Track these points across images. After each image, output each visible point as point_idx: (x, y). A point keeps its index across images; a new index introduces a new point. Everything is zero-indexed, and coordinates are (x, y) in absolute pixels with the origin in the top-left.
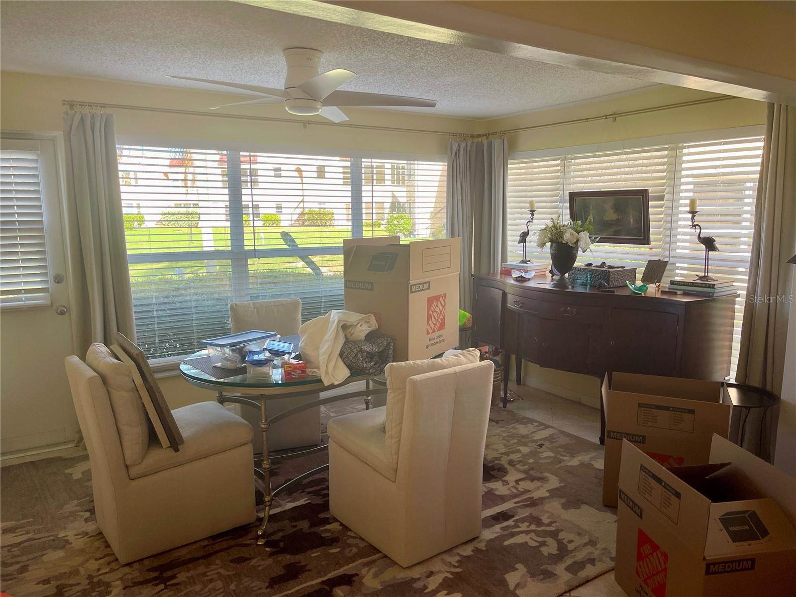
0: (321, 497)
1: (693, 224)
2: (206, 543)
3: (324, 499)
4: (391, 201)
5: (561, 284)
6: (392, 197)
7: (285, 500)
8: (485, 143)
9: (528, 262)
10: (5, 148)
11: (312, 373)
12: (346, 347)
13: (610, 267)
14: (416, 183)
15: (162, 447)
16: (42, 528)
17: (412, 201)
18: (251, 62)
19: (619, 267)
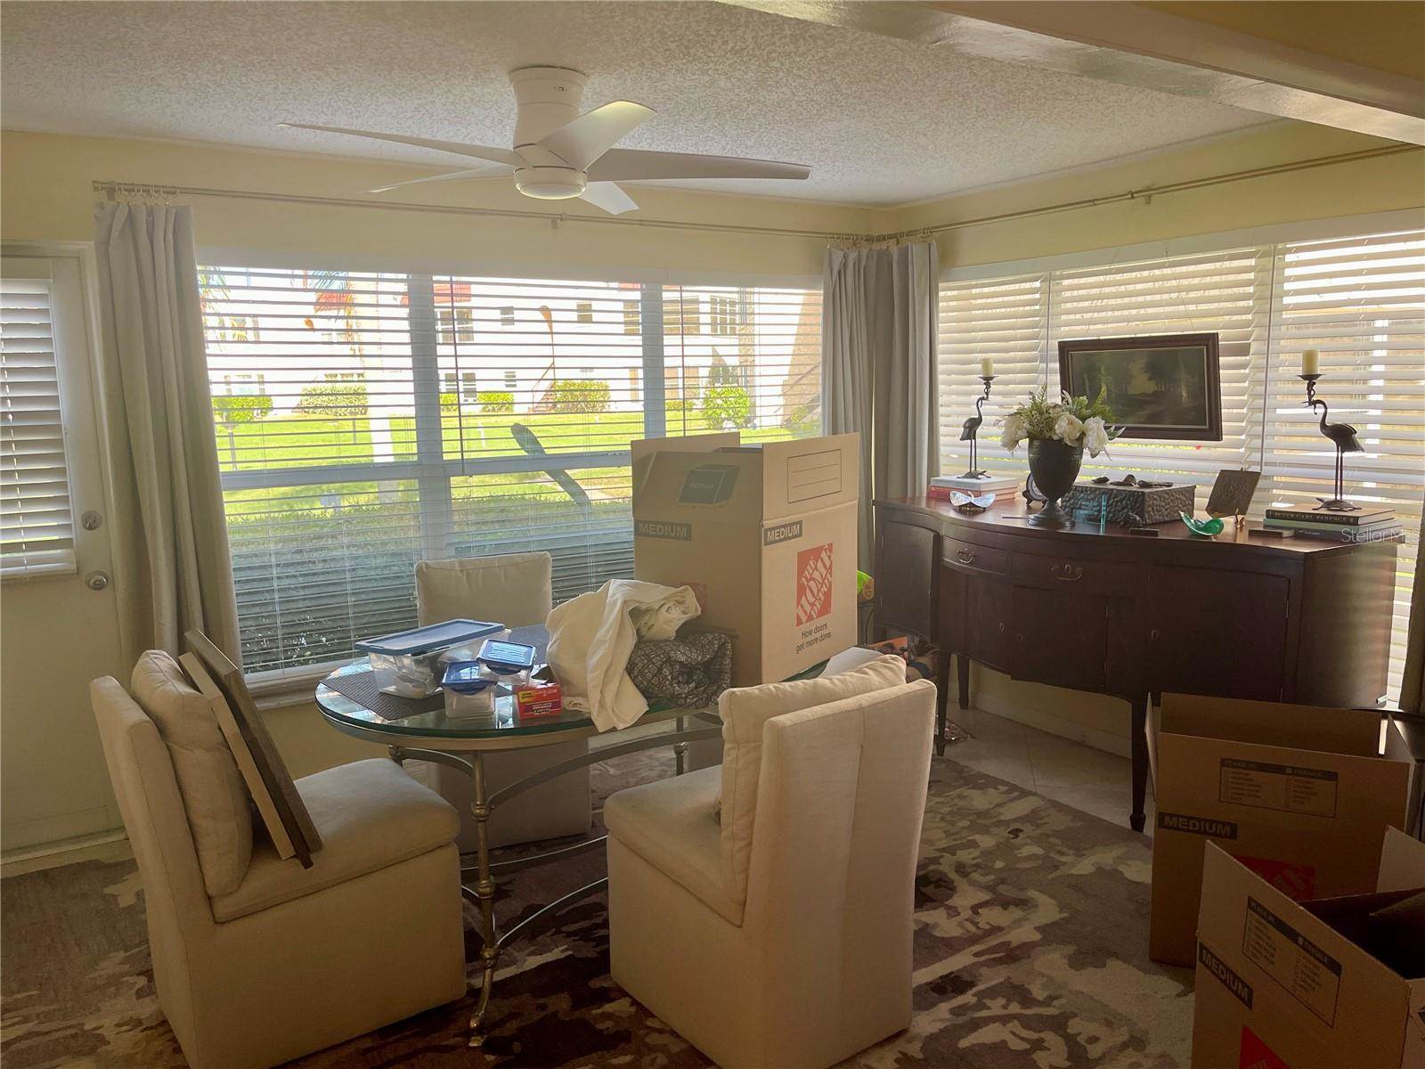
0: (594, 943)
1: (1310, 400)
2: (368, 1043)
3: (598, 949)
4: (710, 364)
5: (1049, 519)
6: (713, 356)
7: (523, 951)
8: (895, 251)
9: (979, 476)
10: (9, 275)
11: (573, 706)
12: (640, 653)
13: (1145, 485)
14: (757, 329)
15: (281, 858)
16: (54, 1010)
17: (749, 364)
18: (447, 98)
19: (1161, 485)
